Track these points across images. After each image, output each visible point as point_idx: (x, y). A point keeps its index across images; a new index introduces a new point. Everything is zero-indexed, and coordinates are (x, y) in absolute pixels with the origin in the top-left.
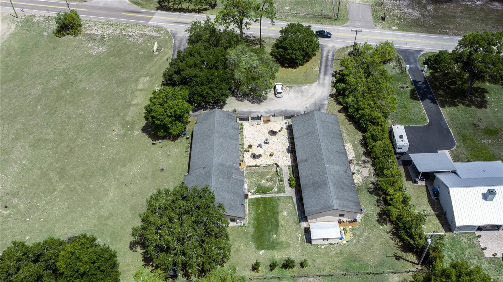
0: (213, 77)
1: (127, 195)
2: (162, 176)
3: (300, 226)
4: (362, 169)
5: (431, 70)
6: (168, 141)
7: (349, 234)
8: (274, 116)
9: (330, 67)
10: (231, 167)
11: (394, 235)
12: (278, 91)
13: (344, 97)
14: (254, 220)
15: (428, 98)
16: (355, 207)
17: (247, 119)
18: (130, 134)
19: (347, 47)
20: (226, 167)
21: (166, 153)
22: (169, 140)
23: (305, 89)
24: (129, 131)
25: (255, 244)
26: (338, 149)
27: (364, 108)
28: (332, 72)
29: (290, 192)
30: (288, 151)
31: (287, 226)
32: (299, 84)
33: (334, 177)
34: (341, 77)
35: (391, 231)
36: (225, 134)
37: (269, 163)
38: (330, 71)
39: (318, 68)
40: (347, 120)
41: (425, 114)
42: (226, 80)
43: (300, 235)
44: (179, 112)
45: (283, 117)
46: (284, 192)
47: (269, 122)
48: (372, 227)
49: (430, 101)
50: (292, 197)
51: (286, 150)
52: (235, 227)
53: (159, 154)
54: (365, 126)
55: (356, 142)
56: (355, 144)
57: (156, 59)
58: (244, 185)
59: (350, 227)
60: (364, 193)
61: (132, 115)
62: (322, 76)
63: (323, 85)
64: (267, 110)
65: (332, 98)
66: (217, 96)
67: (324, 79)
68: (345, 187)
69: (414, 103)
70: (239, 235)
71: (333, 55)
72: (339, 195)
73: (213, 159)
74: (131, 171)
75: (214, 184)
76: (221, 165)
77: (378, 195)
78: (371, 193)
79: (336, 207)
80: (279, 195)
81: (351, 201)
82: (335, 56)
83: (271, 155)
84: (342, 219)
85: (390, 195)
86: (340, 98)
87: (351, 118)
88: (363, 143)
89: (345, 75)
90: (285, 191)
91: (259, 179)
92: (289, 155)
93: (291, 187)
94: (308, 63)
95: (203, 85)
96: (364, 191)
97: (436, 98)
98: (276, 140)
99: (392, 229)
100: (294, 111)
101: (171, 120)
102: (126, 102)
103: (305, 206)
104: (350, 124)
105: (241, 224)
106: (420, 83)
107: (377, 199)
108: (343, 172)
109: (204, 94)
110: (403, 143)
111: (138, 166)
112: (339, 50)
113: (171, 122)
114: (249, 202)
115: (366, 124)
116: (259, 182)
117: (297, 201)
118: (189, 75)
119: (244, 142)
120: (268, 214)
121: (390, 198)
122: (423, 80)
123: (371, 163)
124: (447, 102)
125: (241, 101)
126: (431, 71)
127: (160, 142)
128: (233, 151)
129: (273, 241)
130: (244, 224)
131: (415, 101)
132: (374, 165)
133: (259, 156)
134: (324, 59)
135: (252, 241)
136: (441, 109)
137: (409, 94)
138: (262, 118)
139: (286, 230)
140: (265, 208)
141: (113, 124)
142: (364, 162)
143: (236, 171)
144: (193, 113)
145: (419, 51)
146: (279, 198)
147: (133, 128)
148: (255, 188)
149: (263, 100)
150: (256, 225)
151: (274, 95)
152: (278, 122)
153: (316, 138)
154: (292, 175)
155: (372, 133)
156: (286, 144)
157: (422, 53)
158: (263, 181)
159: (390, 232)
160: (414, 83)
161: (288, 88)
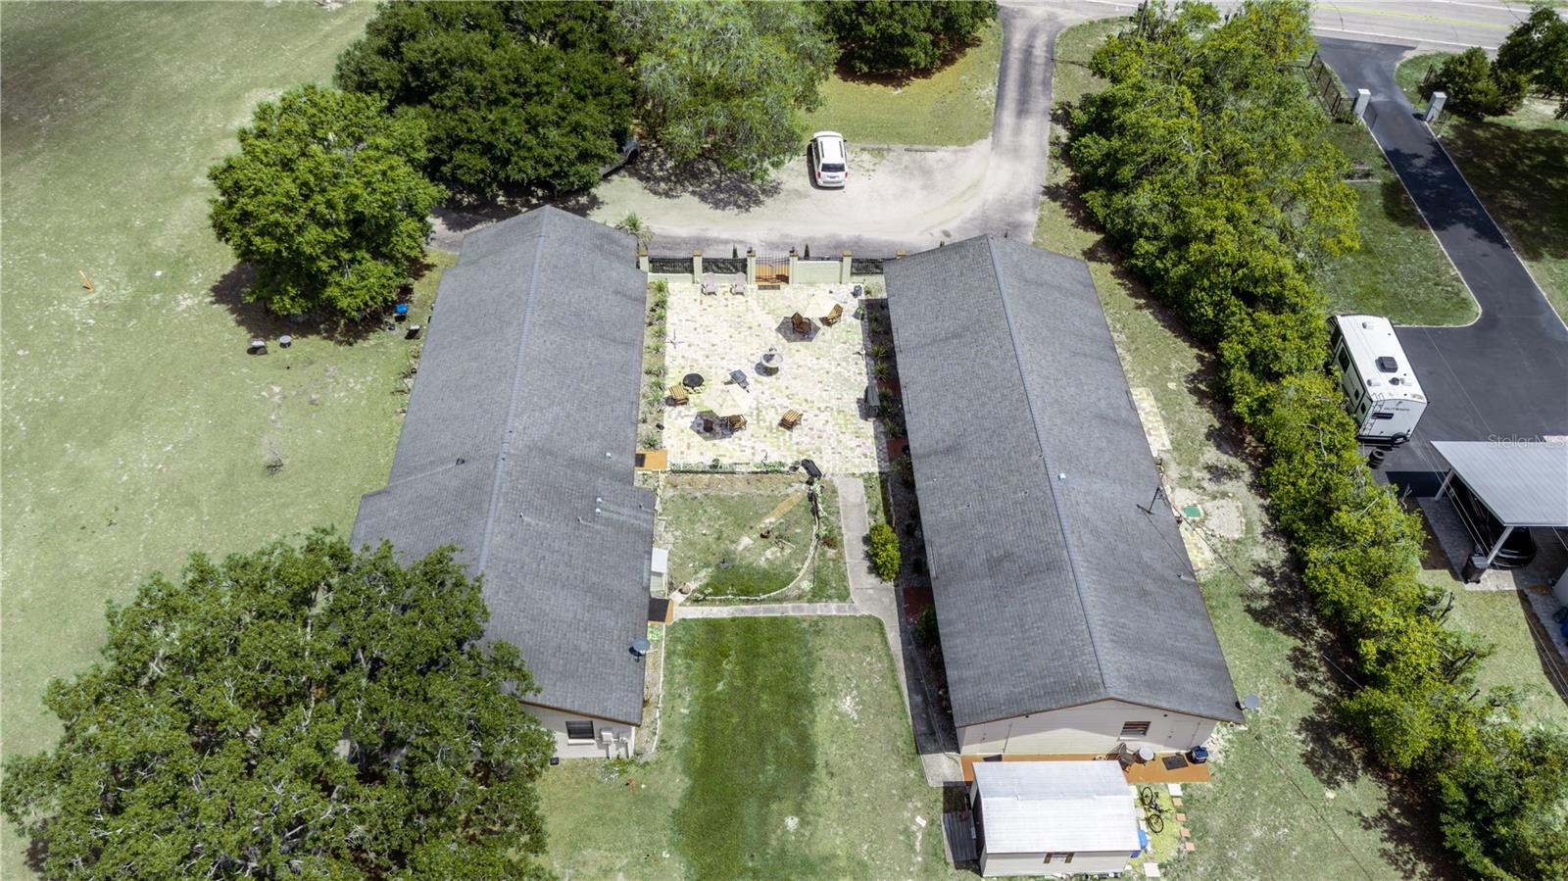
0: (545, 76)
1: (81, 577)
2: (269, 494)
3: (922, 775)
4: (1210, 505)
5: (1455, 117)
6: (324, 343)
7: (1175, 826)
8: (807, 256)
9: (1040, 88)
10: (593, 467)
11: (1400, 841)
12: (824, 161)
13: (1109, 196)
14: (689, 730)
15: (1462, 219)
16: (1209, 692)
17: (686, 266)
18: (156, 307)
19: (1106, 21)
20: (568, 466)
21: (305, 392)
22: (330, 338)
23: (941, 165)
24: (154, 292)
25: (690, 866)
26: (1103, 404)
27: (1213, 231)
28: (1052, 104)
29: (870, 598)
30: (866, 409)
31: (855, 772)
32: (912, 143)
33: (1096, 533)
34: (1098, 115)
35: (1384, 816)
36: (577, 315)
37: (774, 458)
38: (1043, 103)
39: (990, 89)
40: (1123, 293)
41: (1458, 280)
42: (600, 94)
43: (923, 820)
44: (369, 205)
45: (848, 261)
46: (843, 596)
47: (783, 285)
48: (1283, 792)
49: (1471, 232)
50: (880, 624)
51: (855, 406)
52: (589, 763)
53: (272, 395)
54: (1211, 314)
55: (1172, 385)
56: (1166, 389)
57: (327, 28)
58: (650, 553)
59: (1175, 789)
60: (1230, 617)
61: (185, 227)
62: (1008, 117)
63: (1016, 152)
64: (774, 237)
65: (1055, 200)
66: (558, 158)
67: (1017, 131)
68: (1150, 586)
69: (1405, 236)
70: (610, 807)
71: (1050, 48)
72: (1124, 626)
73: (505, 421)
74: (122, 467)
75: (497, 540)
76: (545, 451)
77: (1296, 628)
78: (1262, 617)
79: (1116, 686)
80: (821, 609)
81: (1184, 658)
82: (1059, 52)
83: (787, 424)
84: (1134, 744)
85: (1376, 634)
86: (1095, 199)
87: (1145, 283)
88: (1202, 387)
89: (1115, 106)
90: (846, 589)
91: (727, 532)
92: (869, 427)
93: (879, 575)
94: (949, 70)
95: (500, 101)
96: (1225, 605)
97: (1498, 220)
98: (811, 361)
99: (1384, 805)
100: (890, 244)
101: (330, 238)
102: (168, 177)
103: (952, 674)
104: (1139, 307)
105: (622, 750)
106: (1419, 163)
107: (1295, 649)
108: (1133, 514)
109: (502, 144)
110: (1398, 392)
111: (160, 447)
112: (1072, 29)
113: (330, 250)
114: (673, 637)
115: (1220, 306)
116: (725, 545)
117: (905, 643)
118: (436, 52)
119: (668, 361)
120: (764, 706)
121: (1379, 651)
122: (1428, 153)
123: (1247, 477)
124: (1546, 240)
125: (667, 194)
126: (1455, 120)
127: (283, 345)
128: (612, 392)
129: (783, 851)
130: (637, 754)
131: (1409, 229)
132: (1262, 486)
133: (732, 425)
134: (1015, 58)
135: (672, 843)
136: (1525, 264)
137: (1378, 202)
138: (751, 263)
139: (849, 793)
140: (748, 672)
141: (92, 260)
142: (1217, 473)
143: (618, 486)
144: (451, 233)
145: (1396, 49)
146: (818, 626)
147: (175, 282)
148: (703, 573)
149: (762, 197)
150: (699, 761)
151: (807, 181)
152: (822, 286)
153: (999, 353)
154: (881, 518)
155: (1254, 341)
156: (858, 376)
157: (1409, 55)
158: (746, 541)
159: (1375, 820)
160: (1395, 158)
161: (866, 156)
